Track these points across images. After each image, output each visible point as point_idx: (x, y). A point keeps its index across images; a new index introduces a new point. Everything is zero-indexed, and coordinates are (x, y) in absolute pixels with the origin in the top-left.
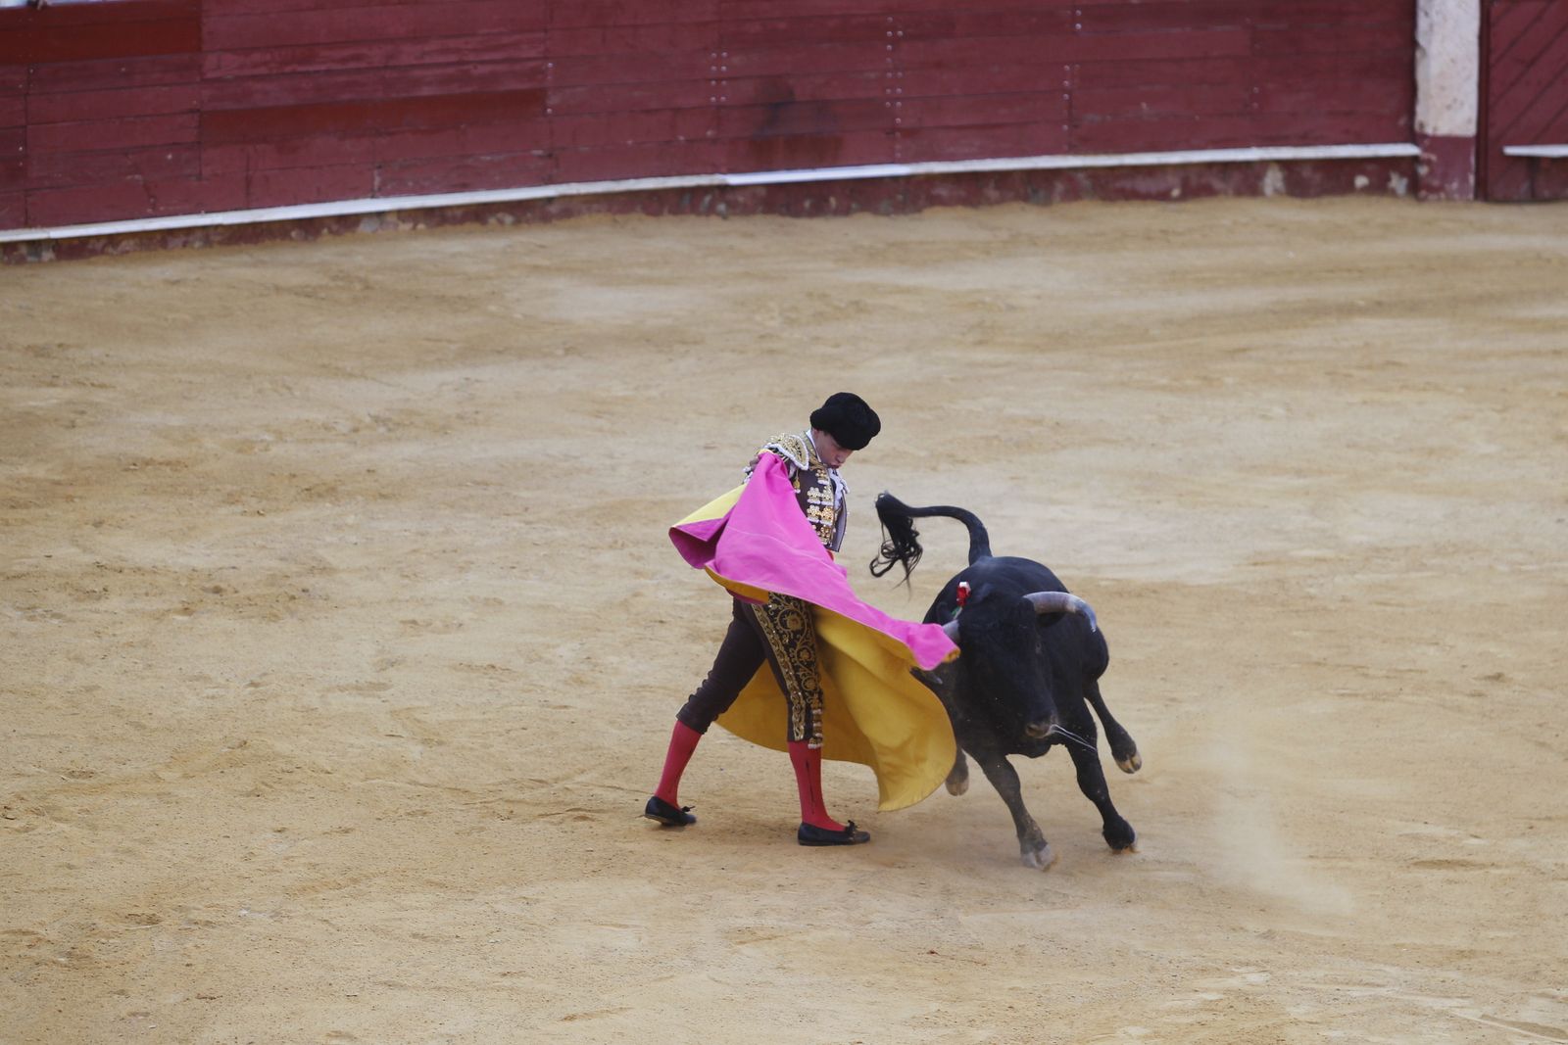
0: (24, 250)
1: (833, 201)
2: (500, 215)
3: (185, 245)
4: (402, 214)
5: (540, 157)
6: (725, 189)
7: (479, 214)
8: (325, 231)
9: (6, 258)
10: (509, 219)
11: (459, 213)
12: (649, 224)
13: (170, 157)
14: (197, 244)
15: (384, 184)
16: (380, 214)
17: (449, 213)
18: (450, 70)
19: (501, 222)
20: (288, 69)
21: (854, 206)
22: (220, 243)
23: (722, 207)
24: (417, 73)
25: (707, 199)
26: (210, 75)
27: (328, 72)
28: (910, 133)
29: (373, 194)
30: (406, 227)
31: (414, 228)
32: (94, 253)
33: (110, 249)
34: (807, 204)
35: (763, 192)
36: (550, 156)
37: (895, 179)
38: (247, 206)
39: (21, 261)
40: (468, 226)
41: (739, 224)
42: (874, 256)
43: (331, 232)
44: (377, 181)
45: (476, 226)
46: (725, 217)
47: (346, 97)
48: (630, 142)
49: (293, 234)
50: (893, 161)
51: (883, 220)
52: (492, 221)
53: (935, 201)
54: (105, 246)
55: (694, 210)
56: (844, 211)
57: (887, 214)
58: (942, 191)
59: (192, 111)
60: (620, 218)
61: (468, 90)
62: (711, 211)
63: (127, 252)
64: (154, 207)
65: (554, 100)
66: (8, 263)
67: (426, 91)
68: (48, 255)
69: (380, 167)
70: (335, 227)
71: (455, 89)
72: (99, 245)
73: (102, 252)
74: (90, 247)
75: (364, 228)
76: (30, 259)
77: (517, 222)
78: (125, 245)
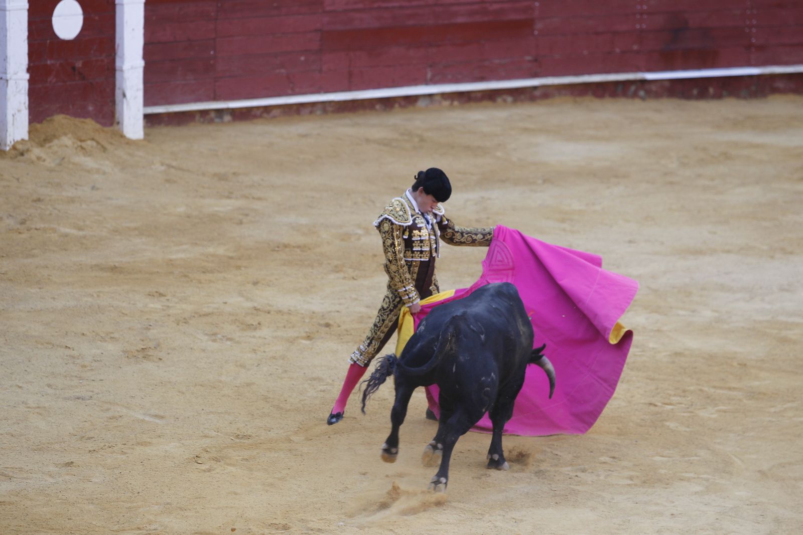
0: (213, 115)
1: (711, 90)
2: (505, 97)
3: (311, 112)
4: (444, 96)
5: (530, 61)
6: (644, 82)
7: (491, 96)
8: (397, 105)
9: (202, 120)
10: (510, 99)
11: (479, 95)
12: (596, 103)
13: (302, 58)
14: (319, 112)
15: (433, 76)
16: (430, 96)
17: (473, 95)
18: (475, 7)
19: (505, 101)
20: (376, 5)
21: (724, 93)
22: (334, 112)
23: (642, 93)
24: (455, 8)
25: (633, 88)
26: (328, 8)
27: (401, 7)
28: (761, 48)
29: (426, 82)
30: (446, 103)
31: (451, 104)
32: (255, 117)
33: (265, 115)
34: (695, 92)
35: (667, 84)
36: (536, 60)
37: (751, 77)
38: (349, 89)
39: (211, 121)
40: (485, 103)
41: (653, 104)
42: (736, 124)
43: (401, 106)
44: (429, 75)
45: (489, 103)
46: (643, 99)
47: (411, 22)
48: (585, 52)
49: (378, 107)
50: (749, 64)
51: (742, 103)
52: (499, 100)
53: (775, 91)
54: (262, 113)
55: (625, 94)
56: (718, 96)
57: (745, 98)
58: (780, 84)
59: (316, 31)
60: (579, 99)
61: (486, 19)
62: (635, 95)
63: (274, 117)
64: (292, 89)
65: (539, 25)
66: (203, 123)
67: (460, 20)
68: (227, 118)
69: (431, 66)
70: (403, 103)
71: (478, 19)
72: (258, 113)
73: (260, 116)
74: (253, 113)
75: (421, 104)
76: (217, 120)
77: (515, 101)
78: (275, 112)
